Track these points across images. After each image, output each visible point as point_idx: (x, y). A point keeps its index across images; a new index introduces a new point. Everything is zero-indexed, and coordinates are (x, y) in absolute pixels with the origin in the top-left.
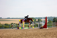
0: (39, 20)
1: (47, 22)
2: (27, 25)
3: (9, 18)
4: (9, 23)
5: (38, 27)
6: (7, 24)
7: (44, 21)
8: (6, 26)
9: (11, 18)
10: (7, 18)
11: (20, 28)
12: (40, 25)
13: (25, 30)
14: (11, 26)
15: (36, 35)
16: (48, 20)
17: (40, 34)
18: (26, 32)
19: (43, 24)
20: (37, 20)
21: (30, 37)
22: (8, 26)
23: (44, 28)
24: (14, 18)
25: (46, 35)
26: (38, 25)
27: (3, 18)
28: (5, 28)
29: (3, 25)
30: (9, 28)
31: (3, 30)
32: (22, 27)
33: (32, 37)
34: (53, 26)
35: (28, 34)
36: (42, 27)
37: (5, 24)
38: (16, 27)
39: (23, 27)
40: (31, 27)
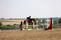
0: (44, 21)
1: (53, 23)
2: (30, 26)
3: (12, 19)
4: (12, 24)
5: (42, 28)
6: (10, 25)
7: (49, 22)
8: (9, 28)
9: (14, 19)
10: (10, 19)
11: (23, 29)
12: (45, 26)
13: (29, 31)
14: (14, 27)
15: (41, 37)
16: (54, 21)
17: (45, 36)
18: (30, 34)
19: (48, 25)
20: (41, 21)
21: (34, 39)
22: (10, 27)
23: (49, 29)
24: (17, 19)
25: (51, 37)
26: (42, 26)
27: (5, 19)
28: (8, 29)
29: (5, 26)
30: (12, 29)
31: (5, 31)
32: (25, 28)
33: (37, 39)
34: (59, 27)
35: (32, 36)
36: (46, 28)
37: (8, 25)
38: (19, 28)
39: (27, 28)
40: (36, 28)
